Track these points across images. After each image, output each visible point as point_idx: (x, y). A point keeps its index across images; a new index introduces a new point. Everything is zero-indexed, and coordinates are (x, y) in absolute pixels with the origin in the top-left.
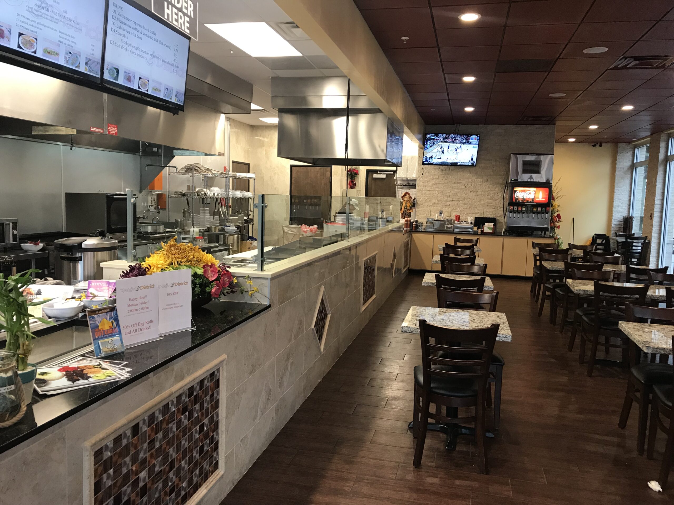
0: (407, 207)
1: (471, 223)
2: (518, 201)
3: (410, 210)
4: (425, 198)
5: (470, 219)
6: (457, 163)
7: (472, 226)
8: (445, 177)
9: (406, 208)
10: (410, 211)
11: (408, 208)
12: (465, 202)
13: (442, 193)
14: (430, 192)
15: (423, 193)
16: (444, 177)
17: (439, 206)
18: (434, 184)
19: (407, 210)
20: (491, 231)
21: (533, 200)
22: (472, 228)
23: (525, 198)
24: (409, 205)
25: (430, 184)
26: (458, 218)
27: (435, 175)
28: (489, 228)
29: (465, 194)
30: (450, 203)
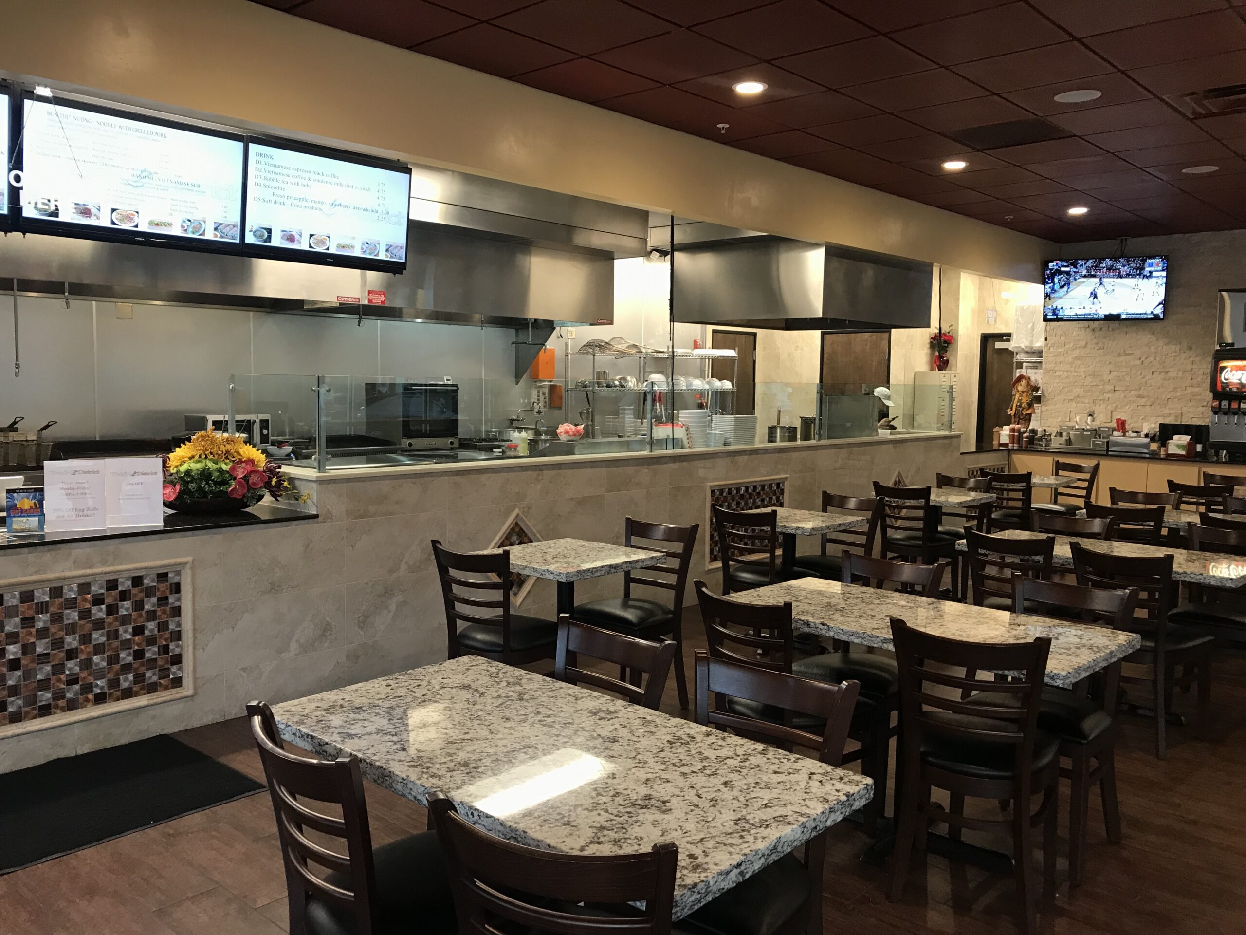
0: (1021, 404)
1: (1148, 436)
2: (1228, 389)
3: (1027, 410)
4: (1060, 386)
5: (1150, 426)
6: (1119, 316)
7: (1148, 440)
8: (1101, 344)
9: (1020, 406)
10: (1029, 412)
11: (1024, 405)
12: (1141, 393)
13: (1093, 375)
14: (1069, 374)
15: (1055, 376)
16: (1097, 343)
17: (1087, 401)
18: (1078, 358)
19: (1021, 409)
20: (1184, 453)
22: (1146, 446)
24: (1025, 400)
25: (1070, 359)
26: (1121, 425)
27: (1079, 340)
28: (1179, 446)
29: (1140, 377)
30: (1110, 395)
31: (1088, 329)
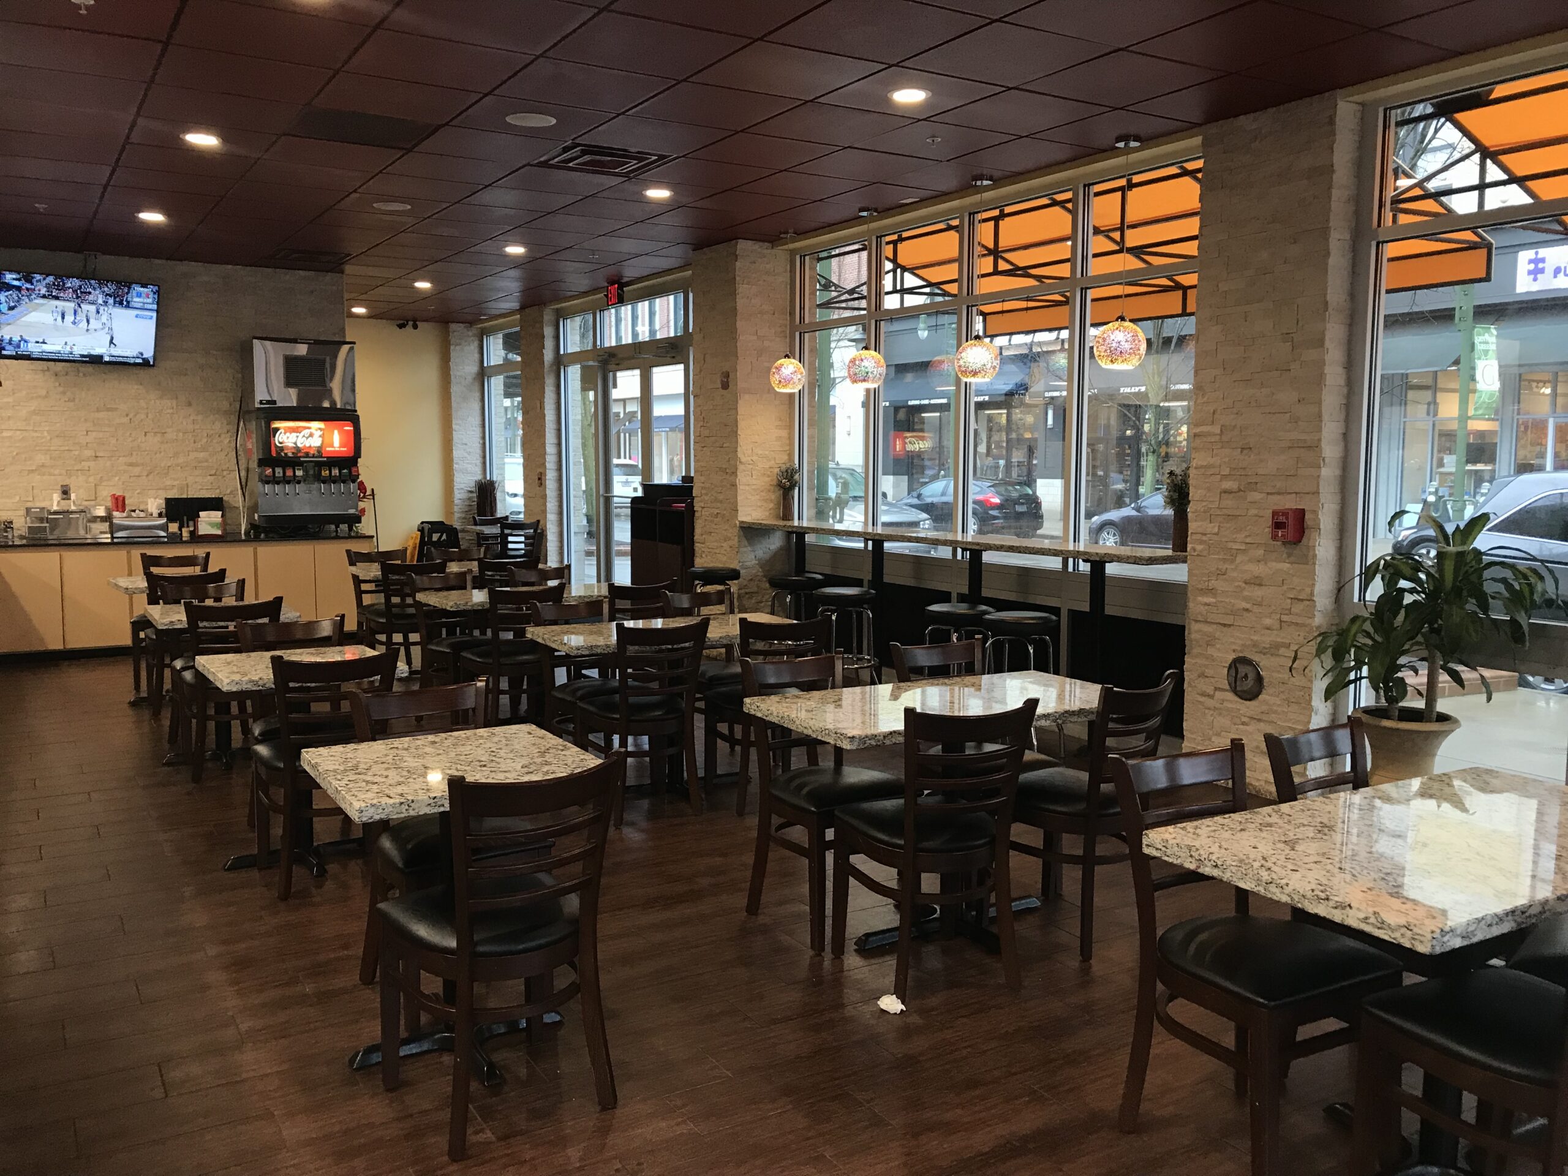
1: (160, 515)
2: (283, 454)
4: (12, 452)
5: (155, 505)
7: (164, 521)
8: (69, 394)
12: (133, 460)
13: (62, 435)
14: (26, 434)
15: (3, 438)
17: (57, 472)
18: (35, 412)
20: (219, 532)
21: (319, 450)
22: (164, 528)
23: (299, 445)
25: (24, 413)
26: (120, 503)
27: (35, 387)
28: (213, 525)
29: (131, 439)
30: (92, 464)
31: (47, 373)
